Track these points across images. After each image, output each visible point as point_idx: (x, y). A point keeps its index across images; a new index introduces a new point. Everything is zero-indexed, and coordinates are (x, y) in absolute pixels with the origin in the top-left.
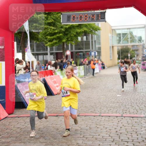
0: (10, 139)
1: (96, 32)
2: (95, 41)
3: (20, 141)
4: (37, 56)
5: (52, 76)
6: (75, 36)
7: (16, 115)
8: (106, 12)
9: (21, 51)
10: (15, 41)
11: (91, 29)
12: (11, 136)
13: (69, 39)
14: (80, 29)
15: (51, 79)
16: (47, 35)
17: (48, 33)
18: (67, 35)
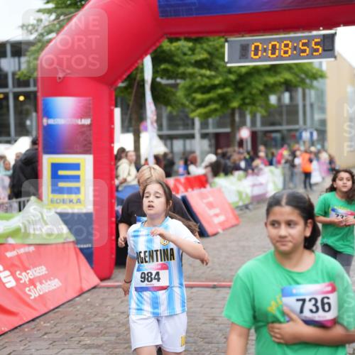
0: (103, 338)
1: (315, 83)
2: (312, 105)
3: (125, 343)
4: (169, 142)
5: (203, 190)
6: (262, 93)
7: (117, 281)
8: (336, 33)
9: (131, 129)
10: (116, 106)
11: (303, 76)
12: (106, 333)
13: (247, 101)
14: (275, 76)
15: (203, 197)
16: (196, 91)
17: (197, 85)
18: (241, 90)
